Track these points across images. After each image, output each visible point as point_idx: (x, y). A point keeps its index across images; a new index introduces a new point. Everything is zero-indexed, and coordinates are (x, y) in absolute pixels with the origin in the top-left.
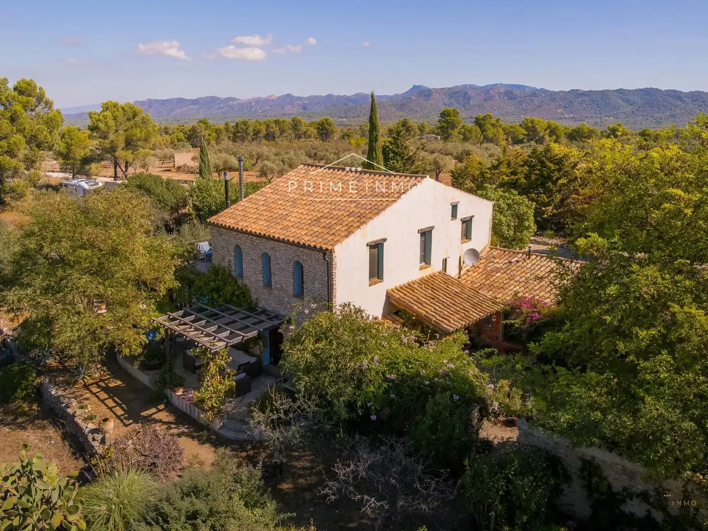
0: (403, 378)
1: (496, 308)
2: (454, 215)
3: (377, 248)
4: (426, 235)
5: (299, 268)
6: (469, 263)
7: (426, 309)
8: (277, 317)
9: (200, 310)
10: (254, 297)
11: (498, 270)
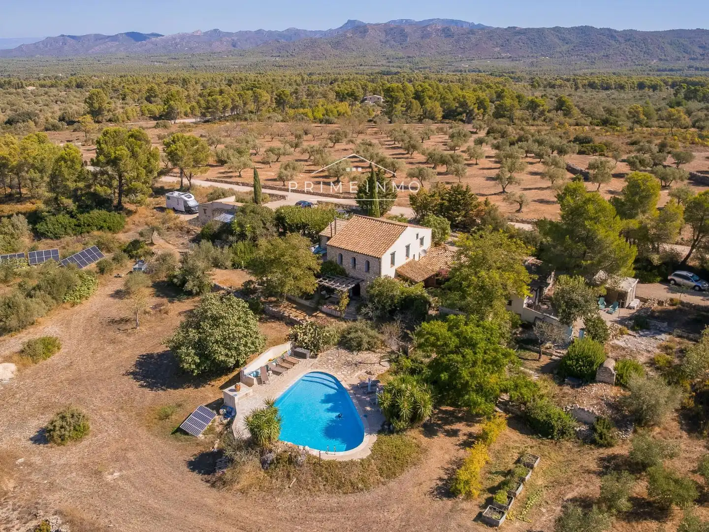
0: (406, 297)
1: (433, 273)
2: (417, 238)
3: (393, 255)
4: (408, 247)
5: (368, 263)
6: (423, 255)
7: (410, 275)
8: (358, 279)
9: (329, 278)
10: (347, 272)
11: (434, 257)
